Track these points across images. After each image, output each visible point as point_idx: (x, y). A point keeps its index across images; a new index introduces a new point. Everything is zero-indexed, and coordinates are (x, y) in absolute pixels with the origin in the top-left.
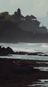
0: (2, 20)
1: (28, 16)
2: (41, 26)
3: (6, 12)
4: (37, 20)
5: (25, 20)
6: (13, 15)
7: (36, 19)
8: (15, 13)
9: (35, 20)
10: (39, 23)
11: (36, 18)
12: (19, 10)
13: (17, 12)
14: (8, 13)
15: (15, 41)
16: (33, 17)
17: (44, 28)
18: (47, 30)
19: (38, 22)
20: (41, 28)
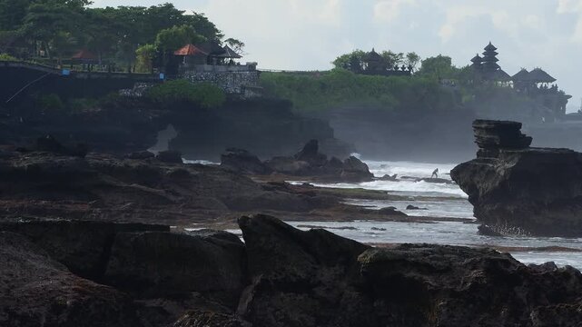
1: (524, 72)
3: (440, 58)
4: (556, 87)
5: (512, 86)
6: (466, 69)
7: (554, 83)
8: (477, 60)
9: (550, 85)
10: (563, 98)
11: (553, 80)
12: (491, 50)
13: (482, 56)
14: (448, 60)
19: (562, 93)
20: (572, 116)
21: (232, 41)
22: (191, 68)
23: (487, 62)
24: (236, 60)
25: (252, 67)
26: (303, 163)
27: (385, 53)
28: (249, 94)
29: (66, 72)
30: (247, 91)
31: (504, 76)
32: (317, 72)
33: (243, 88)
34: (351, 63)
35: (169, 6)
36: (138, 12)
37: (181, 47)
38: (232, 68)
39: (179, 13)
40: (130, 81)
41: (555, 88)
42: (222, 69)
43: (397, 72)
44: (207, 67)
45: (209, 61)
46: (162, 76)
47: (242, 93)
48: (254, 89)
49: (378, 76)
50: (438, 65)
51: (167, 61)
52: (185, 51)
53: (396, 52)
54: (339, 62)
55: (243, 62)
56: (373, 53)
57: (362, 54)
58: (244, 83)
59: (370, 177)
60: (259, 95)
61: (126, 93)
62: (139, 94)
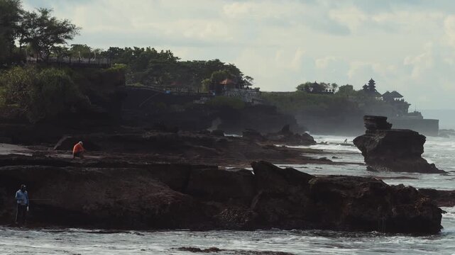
1: (388, 92)
2: (411, 110)
3: (348, 85)
5: (382, 99)
7: (402, 98)
8: (365, 87)
9: (400, 99)
10: (407, 105)
11: (402, 96)
12: (372, 82)
13: (368, 85)
14: (351, 87)
16: (396, 94)
17: (417, 114)
19: (406, 103)
20: (411, 114)
21: (248, 77)
22: (228, 90)
23: (371, 86)
24: (250, 87)
25: (257, 90)
26: (283, 136)
27: (322, 84)
29: (168, 92)
30: (255, 102)
31: (378, 95)
32: (289, 92)
33: (253, 100)
34: (305, 88)
35: (218, 61)
36: (202, 63)
37: (223, 80)
38: (248, 90)
39: (222, 64)
40: (199, 96)
41: (403, 100)
42: (243, 91)
43: (327, 93)
44: (236, 90)
45: (237, 87)
46: (214, 94)
47: (253, 102)
48: (258, 101)
49: (318, 94)
50: (347, 89)
51: (216, 87)
52: (225, 82)
53: (326, 83)
54: (299, 87)
55: (253, 87)
56: (316, 83)
57: (310, 84)
58: (253, 97)
59: (314, 143)
60: (260, 103)
61: (197, 102)
62: (203, 103)
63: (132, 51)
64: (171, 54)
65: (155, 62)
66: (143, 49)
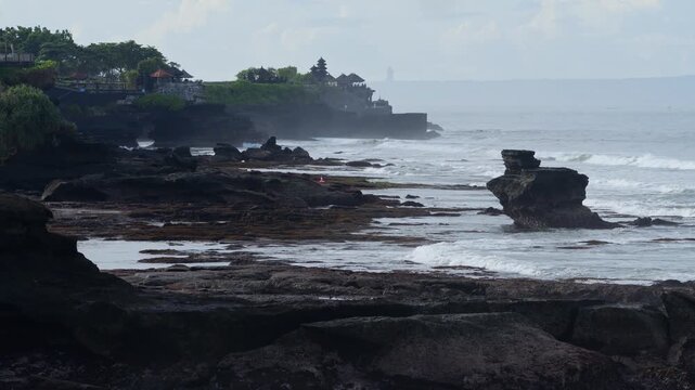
0: (281, 86)
1: (343, 76)
2: (375, 98)
3: (290, 68)
5: (336, 85)
6: (308, 74)
7: (364, 83)
8: (314, 69)
9: (360, 84)
10: (370, 92)
11: (363, 81)
12: (322, 62)
13: (317, 66)
14: (295, 69)
15: (311, 135)
16: (355, 78)
17: (382, 103)
18: (391, 108)
19: (369, 89)
20: (376, 103)
22: (162, 85)
23: (320, 70)
24: (189, 79)
25: (199, 83)
27: (270, 69)
28: (199, 101)
29: (83, 90)
30: (197, 100)
31: (331, 78)
32: (227, 82)
33: (195, 97)
34: (249, 75)
35: (133, 42)
36: (112, 47)
37: (154, 72)
38: (187, 84)
39: (139, 46)
40: (123, 95)
41: (364, 86)
42: (181, 85)
43: (275, 80)
44: (173, 84)
45: (173, 81)
46: (144, 91)
47: (194, 100)
48: (202, 98)
49: (267, 84)
50: (292, 70)
51: (146, 81)
52: (157, 74)
54: (241, 75)
55: (193, 80)
56: (262, 69)
57: (255, 70)
58: (195, 94)
60: (204, 101)
61: (120, 102)
62: (129, 103)
63: (16, 32)
64: (68, 35)
65: (48, 47)
66: (30, 29)
